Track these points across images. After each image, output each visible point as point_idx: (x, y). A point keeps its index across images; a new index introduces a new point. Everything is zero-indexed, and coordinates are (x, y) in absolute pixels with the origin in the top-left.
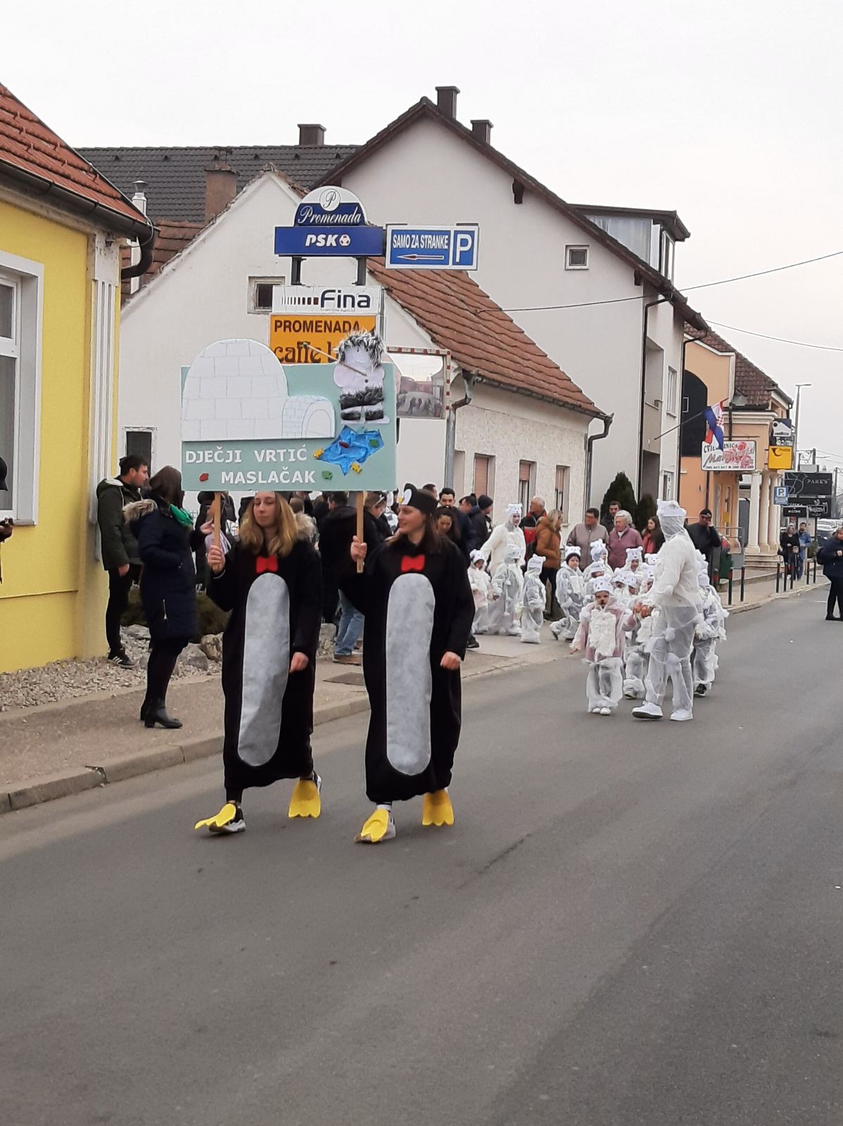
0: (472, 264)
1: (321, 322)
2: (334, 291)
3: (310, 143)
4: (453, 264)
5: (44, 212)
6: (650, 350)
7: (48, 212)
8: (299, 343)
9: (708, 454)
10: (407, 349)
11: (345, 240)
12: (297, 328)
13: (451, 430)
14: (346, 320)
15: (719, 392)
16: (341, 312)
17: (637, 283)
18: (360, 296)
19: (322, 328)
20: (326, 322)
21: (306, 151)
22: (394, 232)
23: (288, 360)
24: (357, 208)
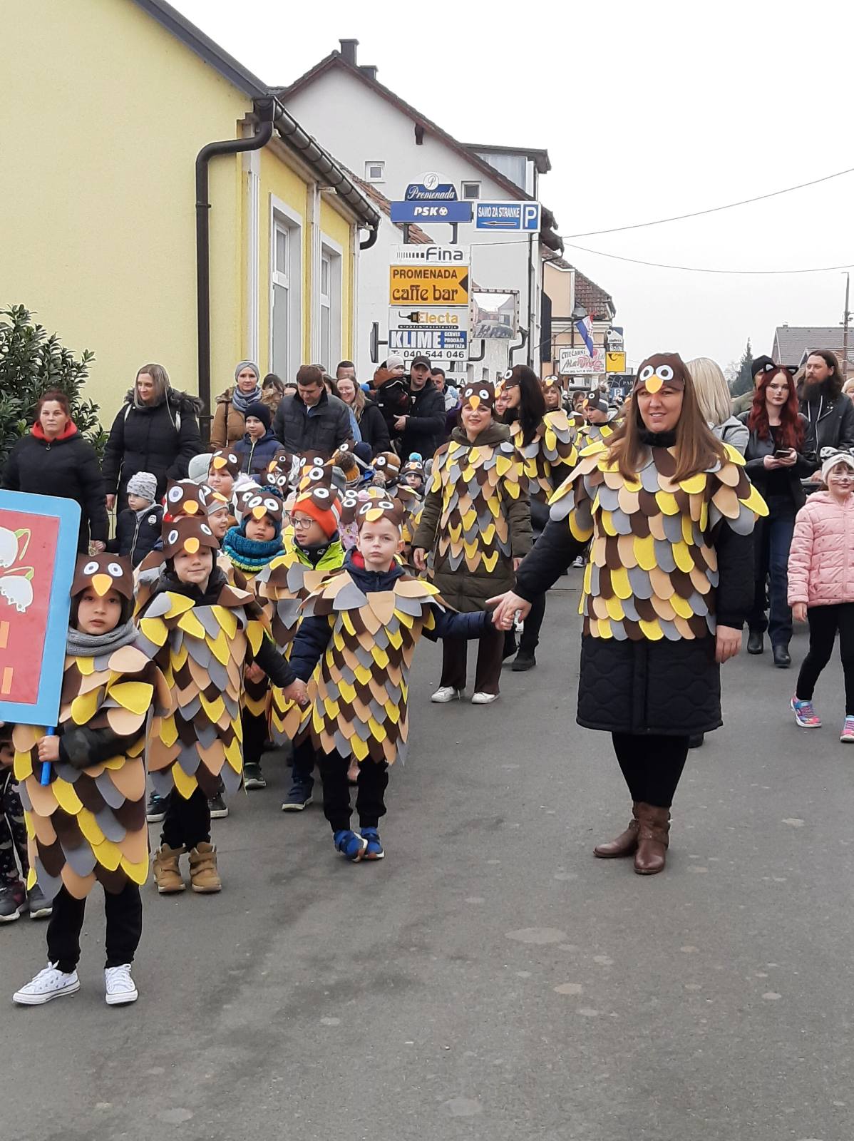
1: (428, 270)
2: (435, 248)
4: (523, 229)
8: (412, 286)
11: (444, 211)
12: (410, 275)
14: (446, 269)
15: (563, 306)
16: (441, 264)
18: (456, 252)
19: (429, 276)
20: (431, 272)
23: (404, 299)
24: (451, 188)
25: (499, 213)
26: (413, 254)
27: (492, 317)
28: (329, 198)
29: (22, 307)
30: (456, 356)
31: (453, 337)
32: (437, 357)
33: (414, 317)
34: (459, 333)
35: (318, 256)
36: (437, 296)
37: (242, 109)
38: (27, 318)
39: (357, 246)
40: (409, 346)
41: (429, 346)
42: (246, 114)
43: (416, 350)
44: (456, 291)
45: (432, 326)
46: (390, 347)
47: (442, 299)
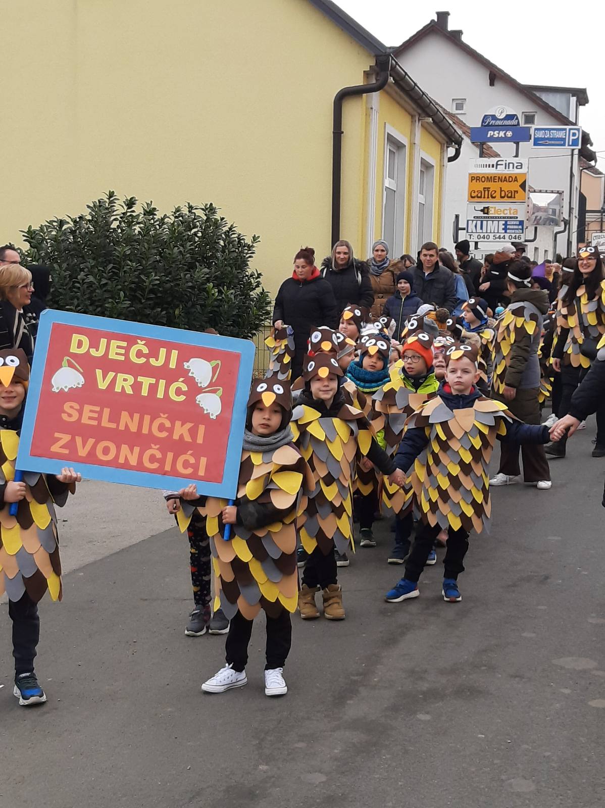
1: (496, 177)
2: (503, 161)
4: (568, 146)
6: (572, 177)
8: (484, 188)
11: (509, 134)
12: (483, 180)
14: (510, 175)
15: (595, 202)
16: (507, 171)
18: (517, 163)
19: (497, 180)
20: (499, 177)
23: (478, 197)
24: (516, 117)
25: (550, 135)
26: (486, 165)
27: (543, 210)
28: (426, 125)
29: (211, 204)
30: (516, 239)
31: (514, 225)
32: (501, 239)
33: (485, 210)
34: (518, 222)
35: (417, 167)
36: (503, 195)
37: (367, 63)
38: (215, 212)
39: (446, 160)
40: (481, 231)
41: (496, 231)
42: (370, 66)
43: (486, 234)
44: (517, 192)
45: (498, 217)
46: (467, 232)
47: (506, 197)
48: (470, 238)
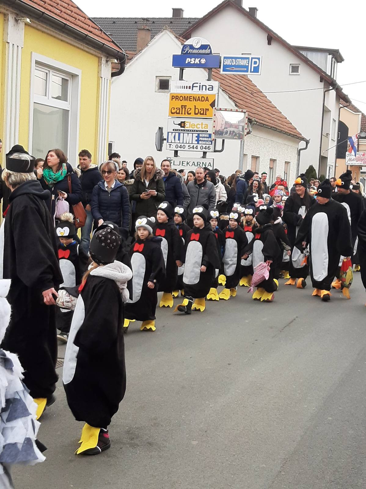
0: (258, 72)
1: (192, 97)
2: (197, 83)
3: (178, 16)
4: (250, 72)
5: (82, 47)
6: (325, 111)
7: (84, 47)
8: (182, 106)
9: (349, 157)
10: (229, 109)
11: (203, 61)
12: (181, 99)
13: (242, 145)
14: (202, 96)
15: (354, 131)
16: (200, 92)
17: (321, 81)
18: (209, 86)
19: (192, 100)
20: (194, 97)
21: (175, 20)
22: (225, 58)
23: (177, 113)
24: (209, 47)
25: (236, 62)
26: (184, 87)
27: (234, 127)
30: (206, 149)
31: (204, 137)
32: (195, 149)
33: (182, 124)
34: (207, 135)
36: (197, 112)
40: (179, 142)
41: (190, 142)
43: (182, 145)
44: (208, 110)
45: (193, 130)
46: (168, 142)
47: (199, 114)
48: (170, 147)
